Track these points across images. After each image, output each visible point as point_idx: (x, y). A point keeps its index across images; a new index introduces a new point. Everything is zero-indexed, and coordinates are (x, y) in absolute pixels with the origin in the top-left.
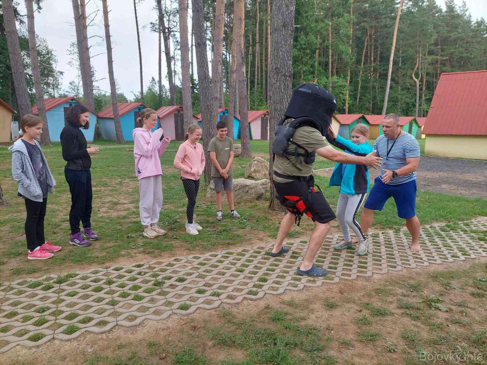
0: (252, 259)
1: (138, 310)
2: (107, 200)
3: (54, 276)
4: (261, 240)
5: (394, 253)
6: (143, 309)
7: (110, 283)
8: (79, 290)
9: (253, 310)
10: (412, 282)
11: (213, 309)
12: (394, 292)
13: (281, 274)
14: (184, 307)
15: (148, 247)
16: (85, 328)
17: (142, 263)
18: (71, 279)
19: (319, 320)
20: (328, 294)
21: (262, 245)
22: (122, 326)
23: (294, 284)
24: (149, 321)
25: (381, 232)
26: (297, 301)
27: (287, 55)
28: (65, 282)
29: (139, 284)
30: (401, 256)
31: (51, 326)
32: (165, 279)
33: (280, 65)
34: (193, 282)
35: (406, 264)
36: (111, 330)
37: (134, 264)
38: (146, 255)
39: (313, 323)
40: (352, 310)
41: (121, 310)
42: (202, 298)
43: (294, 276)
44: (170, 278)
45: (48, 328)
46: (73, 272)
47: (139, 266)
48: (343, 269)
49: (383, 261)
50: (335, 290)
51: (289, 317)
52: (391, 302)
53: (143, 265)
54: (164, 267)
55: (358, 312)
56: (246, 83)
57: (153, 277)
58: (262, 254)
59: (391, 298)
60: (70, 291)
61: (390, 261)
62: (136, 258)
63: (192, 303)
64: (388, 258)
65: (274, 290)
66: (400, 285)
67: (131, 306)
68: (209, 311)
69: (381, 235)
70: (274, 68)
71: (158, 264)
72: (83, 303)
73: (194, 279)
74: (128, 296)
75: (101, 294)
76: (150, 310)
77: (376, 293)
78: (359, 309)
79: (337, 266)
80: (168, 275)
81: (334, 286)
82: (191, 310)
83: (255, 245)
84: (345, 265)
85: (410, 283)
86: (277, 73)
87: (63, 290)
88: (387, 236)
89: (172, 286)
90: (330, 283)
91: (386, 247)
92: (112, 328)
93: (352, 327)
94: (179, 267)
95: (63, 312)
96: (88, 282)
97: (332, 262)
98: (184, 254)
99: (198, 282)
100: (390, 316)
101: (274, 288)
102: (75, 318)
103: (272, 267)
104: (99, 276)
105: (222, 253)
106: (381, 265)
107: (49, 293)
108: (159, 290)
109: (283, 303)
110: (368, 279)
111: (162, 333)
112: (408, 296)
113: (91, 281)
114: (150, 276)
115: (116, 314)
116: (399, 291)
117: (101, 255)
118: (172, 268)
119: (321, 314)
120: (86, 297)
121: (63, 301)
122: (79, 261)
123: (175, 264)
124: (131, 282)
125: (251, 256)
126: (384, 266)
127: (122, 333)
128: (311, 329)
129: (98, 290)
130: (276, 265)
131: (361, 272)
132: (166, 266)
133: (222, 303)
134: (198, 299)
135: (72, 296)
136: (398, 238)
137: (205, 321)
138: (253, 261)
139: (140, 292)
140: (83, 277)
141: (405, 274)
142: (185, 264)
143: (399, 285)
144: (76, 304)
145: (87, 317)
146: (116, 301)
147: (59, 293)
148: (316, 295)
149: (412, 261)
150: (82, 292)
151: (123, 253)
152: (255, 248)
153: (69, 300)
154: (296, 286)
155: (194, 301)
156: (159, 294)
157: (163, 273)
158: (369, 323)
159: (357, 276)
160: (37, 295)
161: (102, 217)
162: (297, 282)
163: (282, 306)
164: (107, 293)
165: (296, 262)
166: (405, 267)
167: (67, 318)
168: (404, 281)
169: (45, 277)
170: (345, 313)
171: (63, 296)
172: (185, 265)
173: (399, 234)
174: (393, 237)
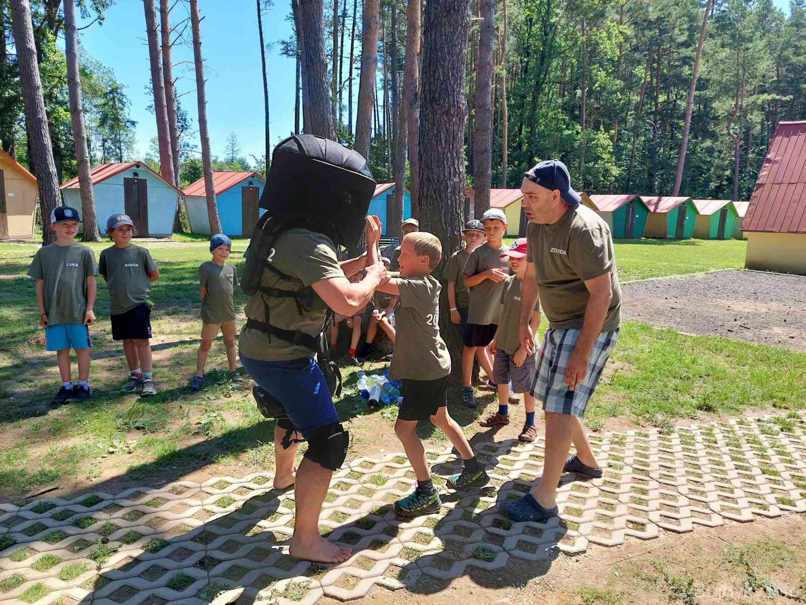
5: (648, 488)
25: (633, 432)
30: (662, 496)
35: (671, 520)
43: (407, 545)
49: (621, 509)
58: (362, 480)
61: (635, 509)
64: (632, 500)
65: (347, 586)
86: (433, 110)
88: (644, 442)
91: (635, 471)
106: (612, 519)
126: (619, 522)
136: (665, 447)
139: (49, 576)
157: (129, 523)
166: (666, 530)
173: (669, 437)
174: (655, 444)
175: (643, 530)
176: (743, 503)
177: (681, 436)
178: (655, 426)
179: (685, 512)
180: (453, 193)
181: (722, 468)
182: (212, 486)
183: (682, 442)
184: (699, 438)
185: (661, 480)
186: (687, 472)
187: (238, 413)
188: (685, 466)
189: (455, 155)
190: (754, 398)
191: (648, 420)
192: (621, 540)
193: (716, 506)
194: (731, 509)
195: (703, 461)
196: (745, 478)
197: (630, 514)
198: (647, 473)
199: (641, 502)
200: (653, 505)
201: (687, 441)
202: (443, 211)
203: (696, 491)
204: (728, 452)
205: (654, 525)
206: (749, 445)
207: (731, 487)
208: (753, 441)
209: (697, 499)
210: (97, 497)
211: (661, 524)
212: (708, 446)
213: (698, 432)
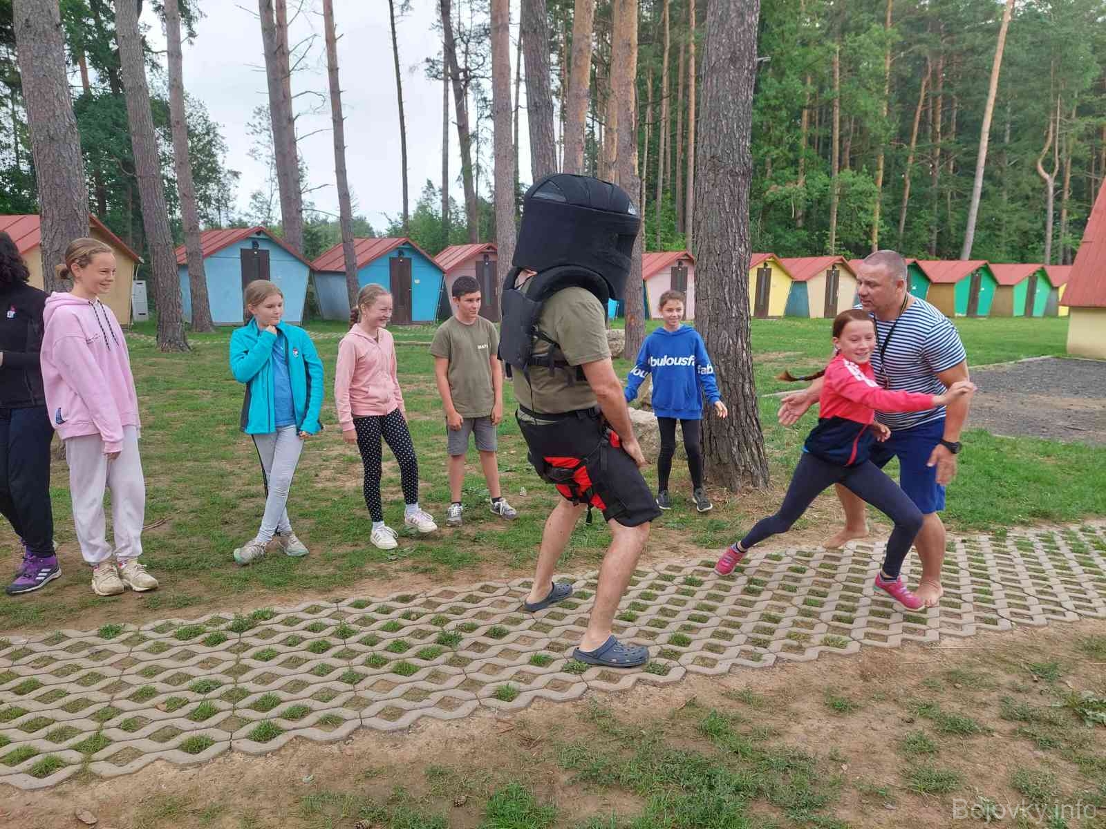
0: (654, 592)
1: (406, 695)
2: (335, 453)
3: (228, 615)
4: (674, 549)
5: (991, 589)
6: (416, 695)
7: (344, 633)
8: (280, 648)
9: (659, 707)
10: (1036, 659)
11: (568, 700)
12: (992, 681)
13: (722, 629)
14: (504, 695)
15: (422, 558)
16: (294, 729)
17: (411, 593)
18: (262, 622)
19: (813, 739)
20: (833, 680)
21: (677, 561)
22: (371, 729)
23: (751, 652)
24: (429, 720)
25: (960, 539)
26: (759, 692)
27: (738, 127)
28: (250, 628)
29: (405, 639)
30: (1008, 596)
31: (225, 721)
32: (462, 630)
33: (723, 150)
34: (522, 639)
35: (1022, 616)
36: (349, 737)
37: (395, 595)
38: (420, 576)
39: (798, 744)
40: (888, 718)
41: (369, 694)
42: (544, 676)
43: (751, 635)
44: (472, 628)
45: (217, 726)
46: (266, 609)
47: (405, 599)
48: (869, 623)
49: (966, 607)
50: (850, 672)
51: (741, 728)
52: (985, 704)
53: (413, 597)
54: (459, 604)
55: (905, 724)
56: (638, 191)
57: (436, 624)
58: (675, 581)
59: (986, 694)
60: (260, 649)
61: (981, 607)
62: (398, 582)
63: (523, 686)
64: (976, 599)
65: (706, 665)
66: (1007, 665)
67: (391, 686)
68: (561, 706)
69: (959, 546)
70: (708, 157)
71: (447, 597)
72: (290, 675)
73: (524, 633)
74: (382, 664)
75: (327, 658)
76: (430, 696)
77: (949, 681)
78: (907, 717)
79: (854, 615)
80: (469, 621)
81: (848, 662)
82: (519, 702)
83: (659, 560)
84: (872, 613)
85: (1033, 662)
86: (715, 169)
87: (247, 647)
88: (975, 548)
89: (477, 646)
90: (839, 655)
91: (972, 574)
92: (352, 733)
93: (892, 759)
94: (492, 604)
95: (249, 693)
96: (298, 630)
97: (843, 606)
98: (503, 576)
99: (534, 640)
100: (983, 737)
101: (707, 661)
102: (273, 706)
103: (701, 613)
104: (322, 617)
105: (586, 577)
106: (959, 616)
107: (219, 651)
108: (450, 655)
109: (727, 695)
110: (927, 648)
111: (460, 750)
112: (1027, 691)
113: (305, 629)
114: (430, 623)
115: (358, 703)
116: (1005, 679)
117: (324, 573)
118: (475, 605)
119: (816, 724)
120: (294, 662)
121: (247, 668)
122: (279, 584)
123: (483, 598)
124: (390, 634)
125: (651, 587)
126: (968, 618)
127: (373, 745)
128: (794, 758)
129: (320, 648)
130: (711, 609)
131: (914, 631)
132: (464, 600)
133: (588, 688)
134: (535, 678)
135: (267, 660)
136: (1001, 553)
137: (551, 727)
138: (656, 596)
139: (409, 656)
140: (288, 618)
141: (1019, 639)
142: (504, 598)
143: (1003, 666)
144: (273, 677)
145: (299, 707)
146: (358, 674)
147: (238, 651)
148: (803, 680)
149: (1036, 609)
150: (287, 652)
151: (370, 569)
152: (661, 567)
153: (260, 667)
154: (758, 658)
155: (527, 682)
156: (451, 663)
157: (457, 617)
158: (933, 751)
159: (904, 640)
160: (192, 654)
161: (324, 490)
162: (760, 650)
163: (728, 702)
164: (338, 656)
165: (755, 602)
166: (1019, 624)
167: (257, 706)
168: (1016, 656)
169: (207, 617)
170: (874, 725)
171: (247, 658)
172: (504, 601)
173: (1004, 544)
174: (989, 550)
175: (994, 624)
176: (1098, 602)
178: (987, 534)
181: (1069, 572)
183: (1020, 549)
184: (1038, 545)
185: (1004, 583)
186: (1031, 576)
188: (1028, 571)
192: (973, 633)
193: (1069, 605)
194: (1085, 608)
198: (986, 577)
199: (987, 601)
200: (1000, 603)
203: (1045, 593)
205: (1005, 619)
209: (1048, 599)
211: (1013, 620)
212: (1050, 552)
213: (1036, 539)
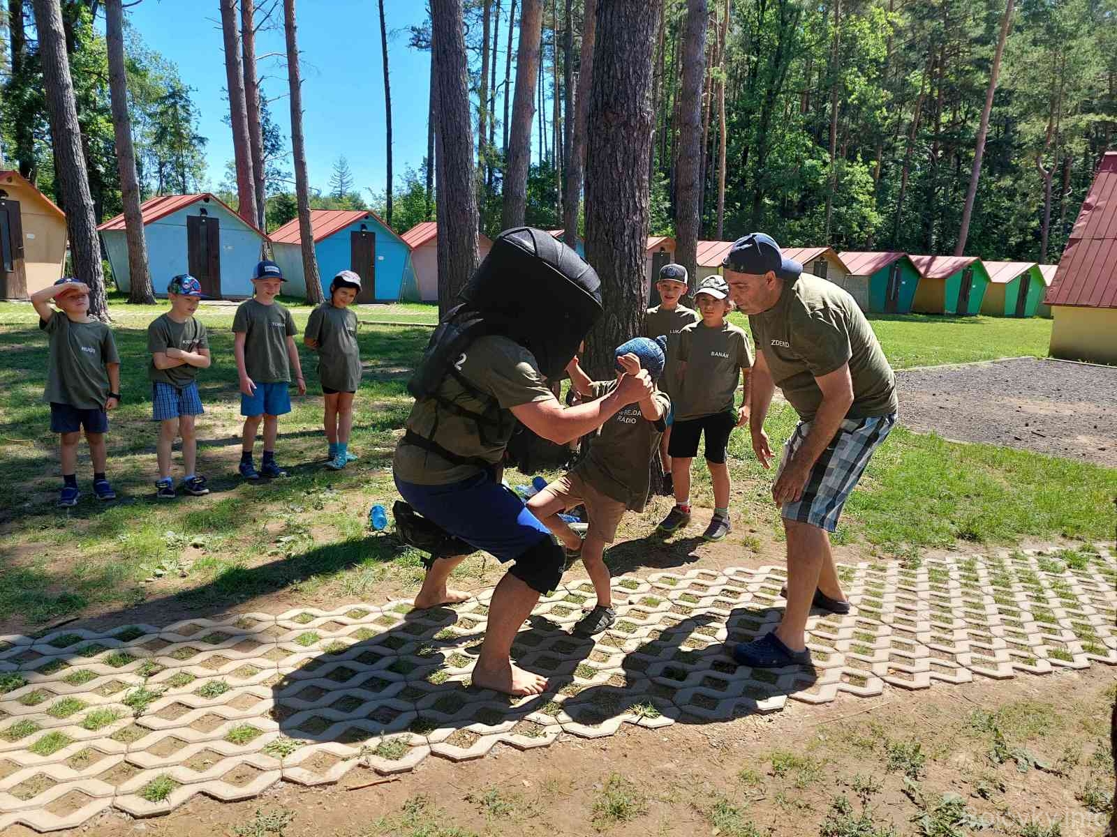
1: (19, 788)
11: (242, 799)
29: (85, 695)
32: (172, 684)
34: (243, 699)
35: (901, 673)
42: (231, 758)
44: (187, 680)
48: (706, 680)
49: (836, 659)
61: (855, 660)
63: (192, 775)
64: (852, 647)
67: (10, 770)
68: (226, 809)
73: (252, 689)
74: (25, 735)
84: (716, 665)
86: (607, 121)
88: (878, 577)
89: (175, 709)
91: (863, 613)
124: (68, 688)
126: (832, 676)
133: (281, 779)
134: (219, 760)
136: (907, 584)
139: (70, 723)
155: (204, 768)
156: (119, 735)
173: (914, 572)
174: (895, 579)
175: (862, 685)
176: (1002, 655)
177: (930, 571)
178: (896, 558)
179: (923, 664)
180: (633, 237)
181: (979, 611)
182: (291, 619)
183: (930, 579)
184: (955, 574)
185: (895, 625)
186: (932, 616)
187: (332, 530)
188: (931, 609)
189: (636, 184)
190: (1037, 525)
191: (887, 550)
192: (831, 697)
193: (965, 659)
194: (984, 663)
195: (957, 603)
196: (1010, 625)
197: (849, 665)
198: (878, 616)
199: (865, 651)
200: (882, 655)
201: (938, 576)
202: (618, 262)
203: (940, 640)
204: (992, 592)
205: (879, 679)
206: (1023, 584)
207: (989, 634)
208: (1029, 579)
209: (942, 649)
210: (137, 629)
211: (886, 678)
212: (966, 585)
213: (955, 566)
